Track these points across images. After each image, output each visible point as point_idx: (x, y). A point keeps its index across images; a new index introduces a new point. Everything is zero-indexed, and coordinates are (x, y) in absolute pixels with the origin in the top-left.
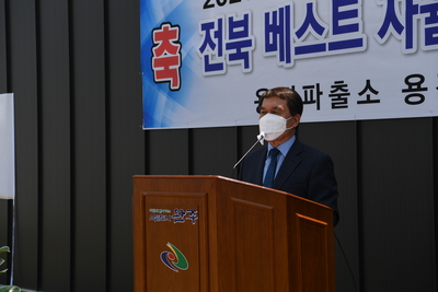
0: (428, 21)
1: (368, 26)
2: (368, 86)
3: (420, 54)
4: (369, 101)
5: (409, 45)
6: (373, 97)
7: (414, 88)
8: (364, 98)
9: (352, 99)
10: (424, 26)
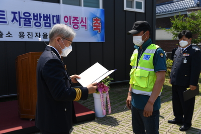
0: (24, 21)
1: (8, 19)
2: (9, 33)
3: (23, 28)
4: (9, 36)
5: (20, 25)
6: (10, 36)
7: (22, 35)
8: (8, 36)
9: (4, 36)
10: (23, 22)
